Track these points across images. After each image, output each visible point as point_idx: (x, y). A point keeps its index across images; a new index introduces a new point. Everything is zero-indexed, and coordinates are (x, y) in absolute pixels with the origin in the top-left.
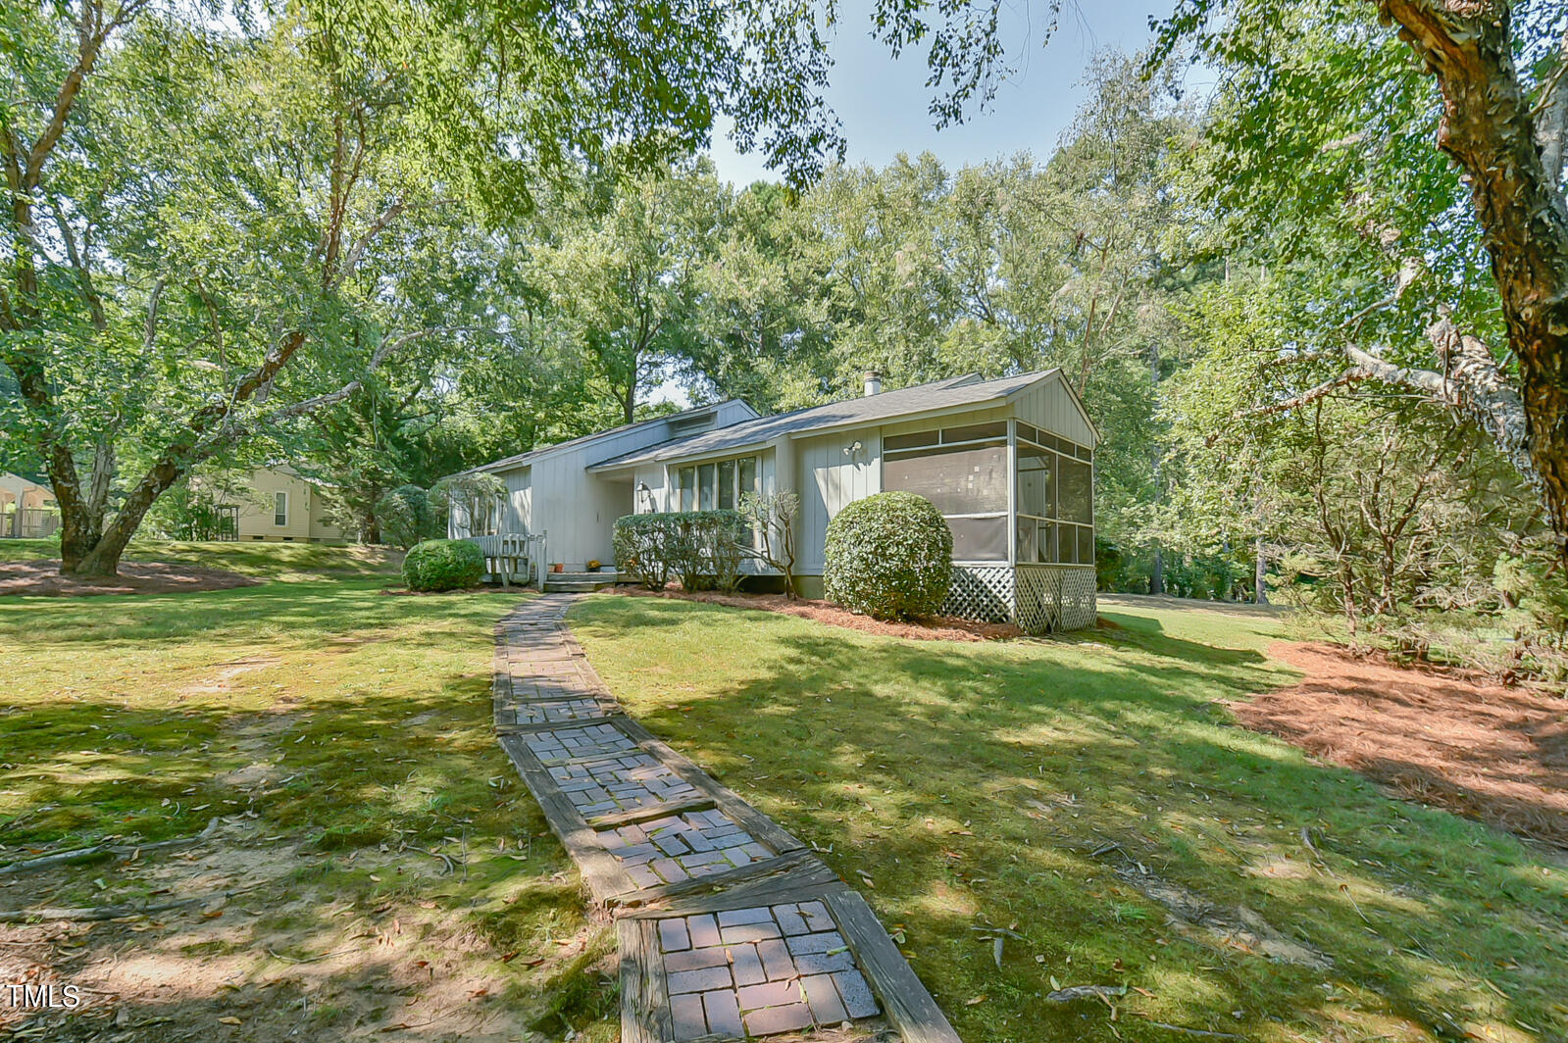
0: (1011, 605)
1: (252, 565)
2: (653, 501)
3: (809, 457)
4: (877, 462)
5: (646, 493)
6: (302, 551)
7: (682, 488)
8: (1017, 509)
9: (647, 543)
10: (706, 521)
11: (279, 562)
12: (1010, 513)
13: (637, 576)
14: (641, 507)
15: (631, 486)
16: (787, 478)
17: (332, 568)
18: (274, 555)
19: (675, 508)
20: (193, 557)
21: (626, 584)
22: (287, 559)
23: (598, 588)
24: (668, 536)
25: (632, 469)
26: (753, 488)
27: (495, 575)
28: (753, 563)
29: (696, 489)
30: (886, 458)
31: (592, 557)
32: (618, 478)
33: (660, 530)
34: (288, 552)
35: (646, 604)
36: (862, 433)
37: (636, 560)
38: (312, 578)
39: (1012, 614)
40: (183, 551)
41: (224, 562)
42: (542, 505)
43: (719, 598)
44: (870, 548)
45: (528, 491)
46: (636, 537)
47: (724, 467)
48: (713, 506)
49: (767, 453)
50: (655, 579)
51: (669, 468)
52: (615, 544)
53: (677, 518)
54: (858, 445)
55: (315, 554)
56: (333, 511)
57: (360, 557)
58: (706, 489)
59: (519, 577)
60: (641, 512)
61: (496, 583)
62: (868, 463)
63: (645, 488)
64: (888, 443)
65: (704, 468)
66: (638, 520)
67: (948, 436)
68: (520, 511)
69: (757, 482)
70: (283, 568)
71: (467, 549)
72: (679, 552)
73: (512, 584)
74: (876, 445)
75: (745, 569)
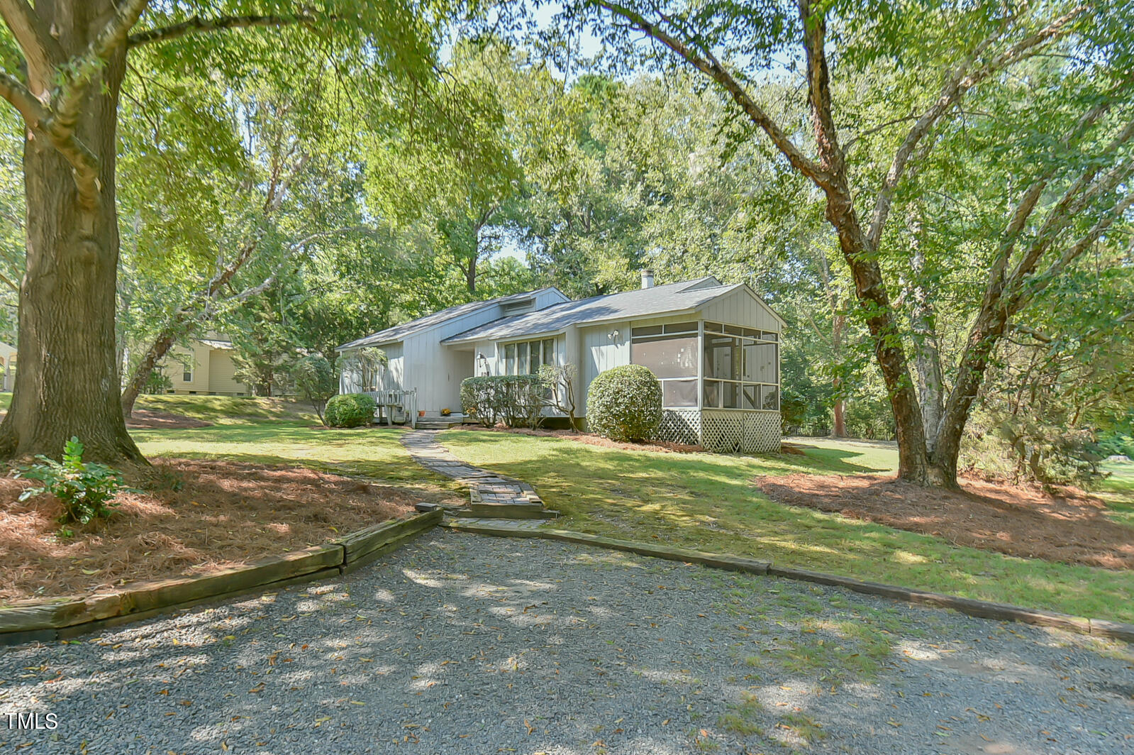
0: (699, 434)
1: (198, 412)
2: (487, 366)
3: (588, 339)
4: (628, 343)
5: (482, 360)
6: (227, 402)
7: (507, 357)
8: (704, 375)
9: (483, 396)
10: (522, 381)
11: (214, 410)
12: (699, 377)
13: (477, 418)
14: (479, 372)
15: (472, 354)
16: (573, 353)
17: (250, 415)
18: (209, 405)
19: (503, 373)
20: (160, 406)
21: (469, 424)
22: (219, 408)
23: (450, 426)
24: (496, 391)
25: (473, 343)
26: (552, 359)
27: (381, 418)
28: (551, 409)
29: (516, 359)
30: (634, 342)
31: (444, 406)
32: (463, 349)
33: (492, 387)
34: (218, 403)
35: (483, 433)
36: (619, 325)
37: (476, 407)
38: (239, 422)
39: (699, 439)
40: (153, 402)
41: (180, 410)
42: (411, 370)
43: (526, 430)
44: (608, 399)
45: (401, 359)
46: (475, 393)
47: (534, 345)
48: (527, 371)
49: (561, 337)
50: (488, 419)
51: (498, 344)
52: (462, 397)
53: (502, 379)
54: (616, 333)
55: (236, 405)
56: (244, 371)
57: (266, 407)
58: (523, 359)
59: (399, 419)
60: (480, 375)
61: (383, 423)
62: (622, 344)
63: (482, 357)
64: (635, 332)
65: (521, 346)
66: (477, 381)
67: (669, 328)
68: (395, 374)
69: (554, 355)
70: (219, 415)
71: (366, 400)
72: (504, 403)
73: (394, 423)
74: (627, 333)
75: (545, 413)
